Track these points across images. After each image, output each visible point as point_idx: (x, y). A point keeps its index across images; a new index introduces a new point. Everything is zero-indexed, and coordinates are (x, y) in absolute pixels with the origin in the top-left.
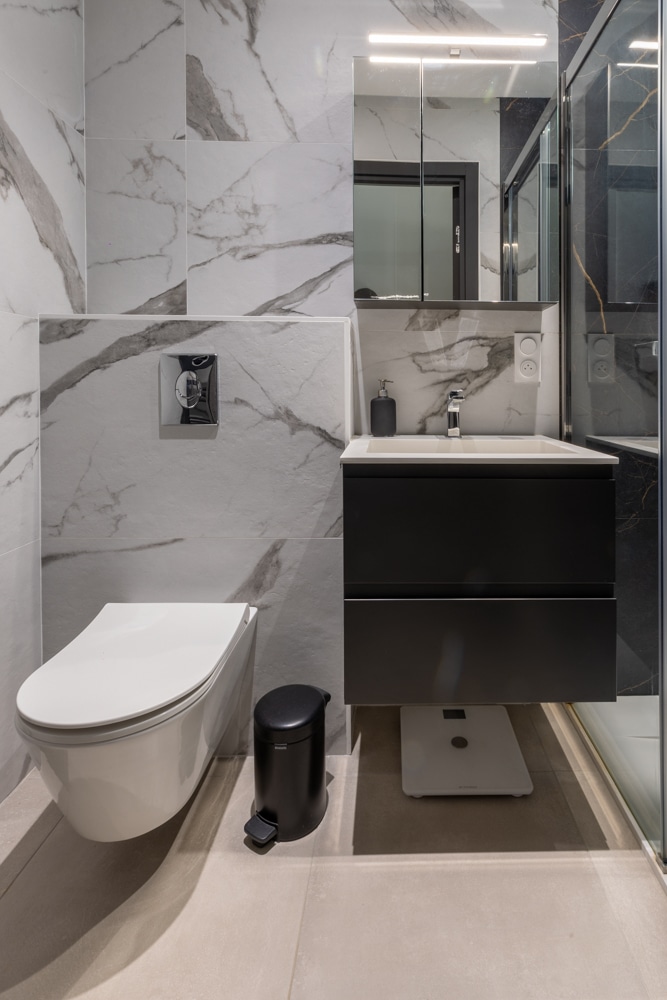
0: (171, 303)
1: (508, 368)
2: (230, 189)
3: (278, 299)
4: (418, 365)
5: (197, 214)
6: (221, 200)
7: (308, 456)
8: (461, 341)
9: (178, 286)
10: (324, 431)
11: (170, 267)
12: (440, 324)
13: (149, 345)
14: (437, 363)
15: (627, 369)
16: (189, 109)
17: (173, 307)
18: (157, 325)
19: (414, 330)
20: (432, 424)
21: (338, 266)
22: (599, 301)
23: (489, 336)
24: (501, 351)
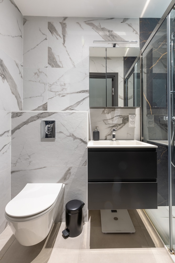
0: (44, 108)
1: (127, 123)
2: (58, 80)
3: (70, 106)
4: (105, 123)
5: (50, 86)
6: (56, 82)
7: (78, 146)
8: (116, 117)
9: (45, 104)
10: (82, 140)
11: (43, 99)
12: (110, 112)
13: (38, 118)
14: (109, 122)
15: (157, 123)
16: (48, 60)
17: (44, 109)
18: (40, 113)
19: (104, 114)
20: (108, 137)
21: (85, 98)
22: (150, 106)
23: (122, 115)
24: (125, 119)
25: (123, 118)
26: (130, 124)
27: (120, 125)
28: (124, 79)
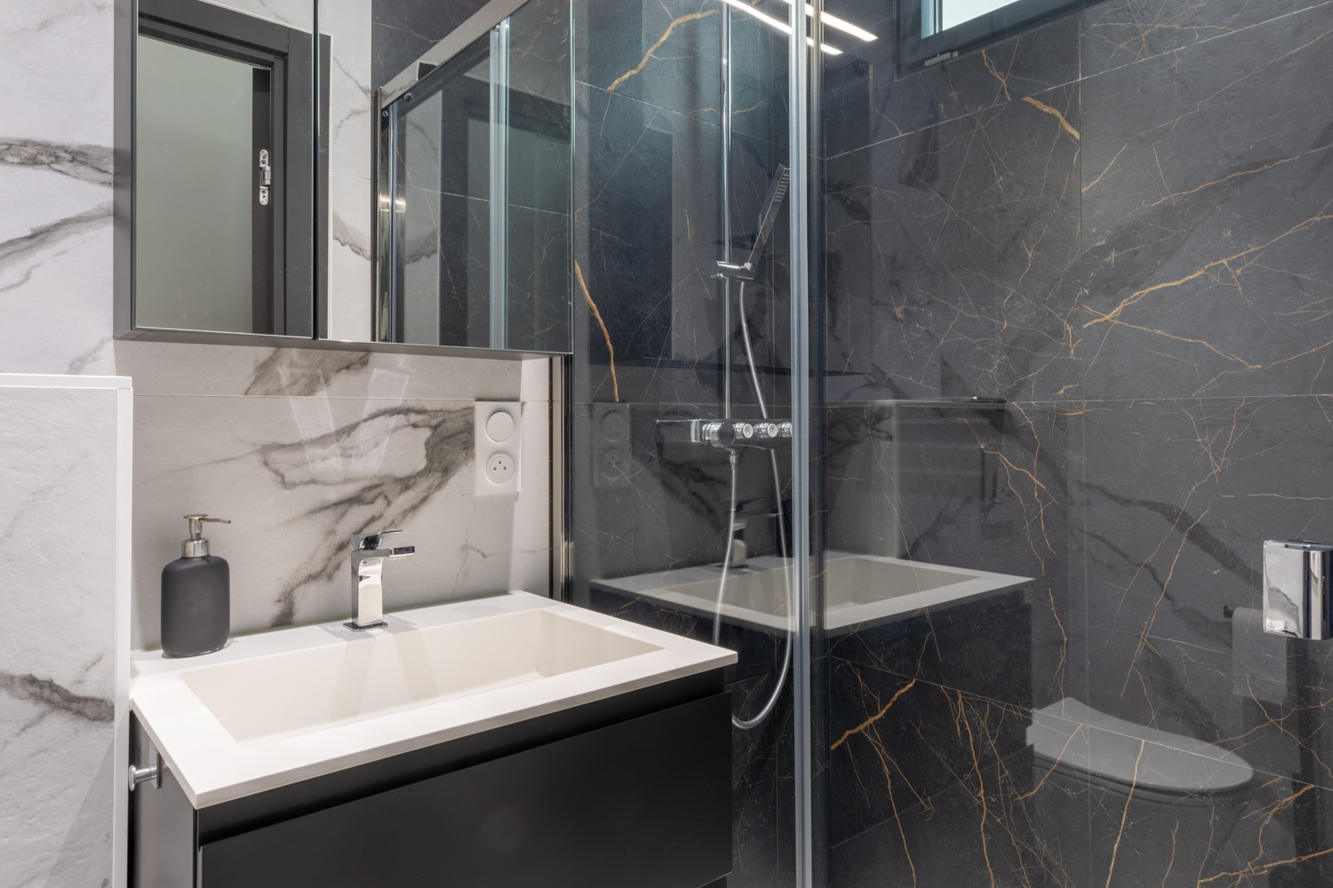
1: (463, 470)
4: (277, 472)
8: (373, 417)
12: (327, 380)
14: (320, 466)
15: (648, 462)
19: (267, 393)
20: (308, 600)
21: (55, 227)
22: (608, 347)
23: (428, 407)
24: (450, 437)
25: (435, 428)
26: (481, 477)
27: (407, 488)
28: (376, 97)
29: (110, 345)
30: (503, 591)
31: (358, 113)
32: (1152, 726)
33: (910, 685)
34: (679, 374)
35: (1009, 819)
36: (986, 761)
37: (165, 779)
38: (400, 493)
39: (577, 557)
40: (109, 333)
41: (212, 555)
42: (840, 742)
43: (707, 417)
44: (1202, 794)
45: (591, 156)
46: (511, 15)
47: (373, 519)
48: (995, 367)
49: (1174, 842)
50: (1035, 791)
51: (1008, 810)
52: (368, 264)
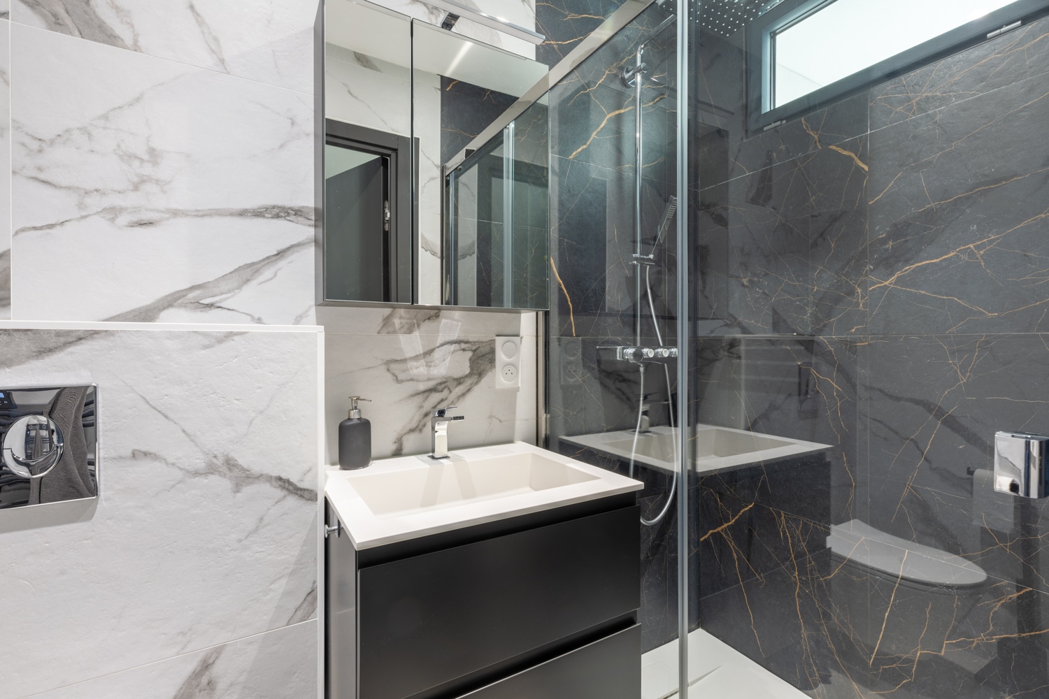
1: (490, 374)
2: (105, 117)
3: (193, 288)
4: (394, 374)
5: (35, 145)
6: (84, 130)
7: (261, 519)
8: (442, 345)
10: (288, 481)
12: (419, 326)
14: (415, 372)
19: (388, 333)
20: (410, 442)
21: (289, 249)
22: (569, 305)
23: (471, 340)
24: (483, 356)
25: (474, 351)
26: (499, 378)
27: (460, 384)
28: (443, 169)
29: (314, 308)
30: (511, 441)
31: (433, 179)
32: (913, 541)
33: (751, 506)
34: (610, 320)
35: (814, 591)
36: (800, 555)
37: (341, 533)
38: (456, 387)
39: (551, 423)
40: (313, 302)
41: (363, 417)
42: (706, 537)
43: (628, 346)
44: (948, 587)
45: (560, 196)
46: (515, 119)
47: (442, 400)
48: (808, 315)
49: (928, 616)
50: (832, 576)
51: (813, 585)
52: (439, 260)
